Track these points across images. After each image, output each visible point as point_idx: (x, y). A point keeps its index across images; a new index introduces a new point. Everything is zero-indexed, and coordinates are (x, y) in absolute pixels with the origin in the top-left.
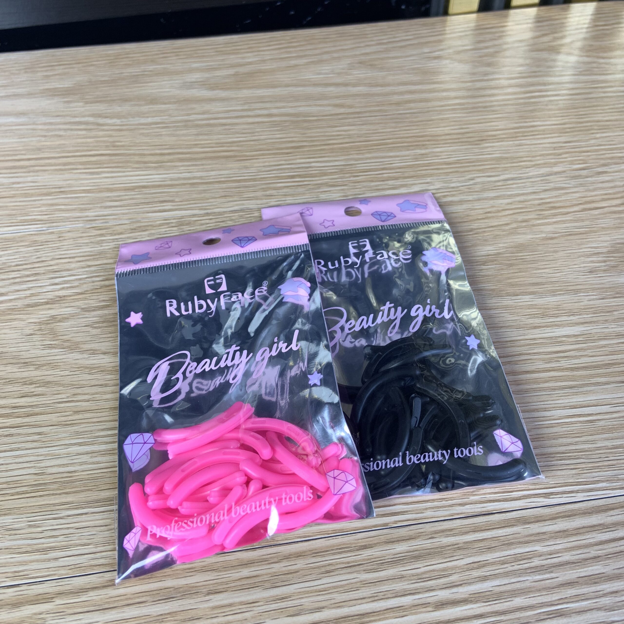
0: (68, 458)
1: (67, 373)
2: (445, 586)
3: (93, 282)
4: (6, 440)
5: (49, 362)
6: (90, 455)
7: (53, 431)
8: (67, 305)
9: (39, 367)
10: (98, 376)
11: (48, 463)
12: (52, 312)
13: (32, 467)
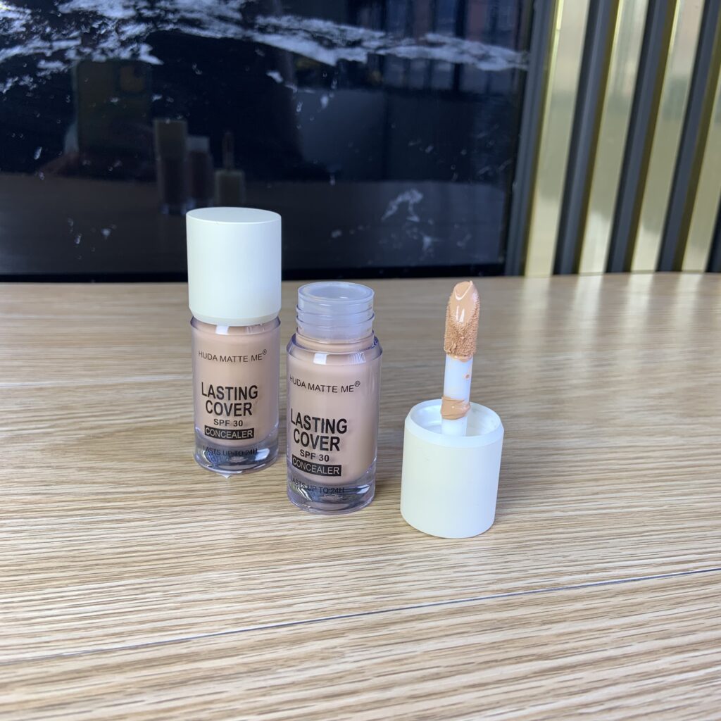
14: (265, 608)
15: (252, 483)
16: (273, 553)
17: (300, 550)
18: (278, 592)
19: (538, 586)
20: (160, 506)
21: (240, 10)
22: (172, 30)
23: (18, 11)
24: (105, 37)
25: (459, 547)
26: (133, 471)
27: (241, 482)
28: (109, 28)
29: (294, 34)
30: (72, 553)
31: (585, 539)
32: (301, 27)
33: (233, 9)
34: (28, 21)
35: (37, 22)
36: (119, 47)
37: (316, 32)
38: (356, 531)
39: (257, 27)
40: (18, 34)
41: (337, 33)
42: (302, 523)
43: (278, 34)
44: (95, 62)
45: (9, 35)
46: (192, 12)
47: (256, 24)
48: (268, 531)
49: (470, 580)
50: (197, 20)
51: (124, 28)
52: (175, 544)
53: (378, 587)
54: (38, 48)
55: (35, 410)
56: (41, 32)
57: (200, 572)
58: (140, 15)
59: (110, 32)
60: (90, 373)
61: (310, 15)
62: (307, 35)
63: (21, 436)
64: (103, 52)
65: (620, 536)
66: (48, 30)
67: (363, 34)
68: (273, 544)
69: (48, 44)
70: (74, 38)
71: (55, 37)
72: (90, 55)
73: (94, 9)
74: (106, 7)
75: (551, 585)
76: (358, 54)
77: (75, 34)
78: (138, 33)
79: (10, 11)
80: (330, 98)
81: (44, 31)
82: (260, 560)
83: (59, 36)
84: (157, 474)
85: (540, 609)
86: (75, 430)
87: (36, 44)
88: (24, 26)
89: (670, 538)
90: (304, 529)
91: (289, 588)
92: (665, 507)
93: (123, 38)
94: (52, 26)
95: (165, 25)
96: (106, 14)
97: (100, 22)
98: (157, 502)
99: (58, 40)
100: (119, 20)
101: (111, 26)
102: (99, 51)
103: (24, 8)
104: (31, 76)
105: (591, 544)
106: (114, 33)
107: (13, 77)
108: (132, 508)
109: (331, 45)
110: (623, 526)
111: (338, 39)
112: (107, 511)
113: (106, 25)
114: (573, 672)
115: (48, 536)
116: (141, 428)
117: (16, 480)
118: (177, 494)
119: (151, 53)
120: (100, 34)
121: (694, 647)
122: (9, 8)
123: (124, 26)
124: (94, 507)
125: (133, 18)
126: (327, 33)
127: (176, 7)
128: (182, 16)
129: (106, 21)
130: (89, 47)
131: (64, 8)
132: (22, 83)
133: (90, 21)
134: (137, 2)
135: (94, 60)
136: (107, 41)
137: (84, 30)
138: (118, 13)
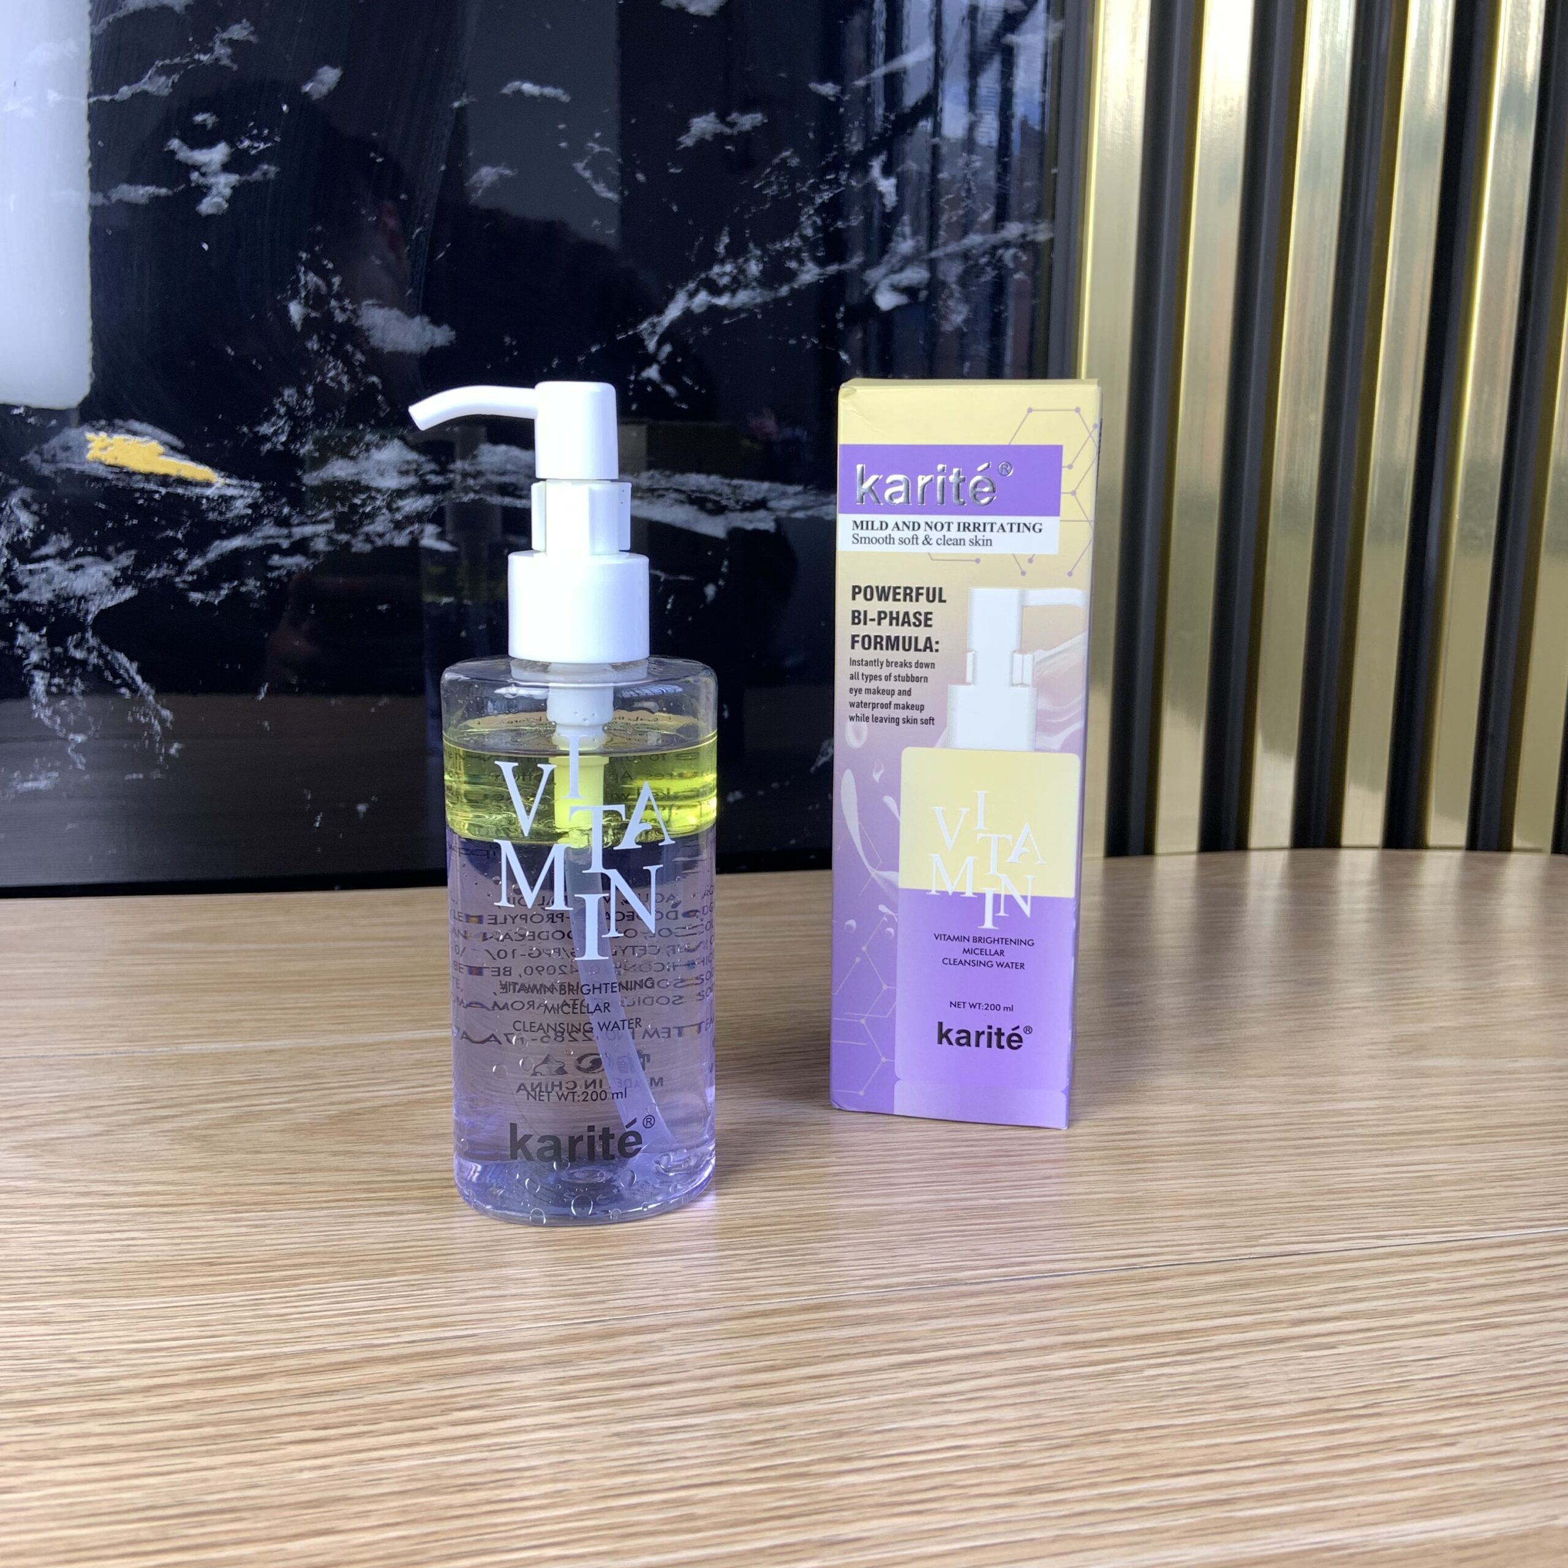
22: (473, 500)
23: (242, 486)
24: (371, 517)
26: (406, 1155)
28: (378, 503)
29: (662, 496)
30: (331, 1249)
31: (1010, 1230)
32: (668, 485)
34: (255, 499)
35: (269, 500)
36: (391, 531)
37: (693, 491)
40: (243, 517)
41: (727, 490)
44: (355, 553)
45: (228, 520)
46: (503, 474)
50: (512, 484)
51: (400, 503)
54: (271, 537)
55: (266, 1080)
56: (275, 516)
58: (425, 482)
59: (379, 508)
60: (341, 1027)
61: (684, 469)
62: (682, 497)
63: (251, 1113)
64: (368, 539)
66: (286, 510)
67: (769, 490)
69: (285, 531)
70: (325, 521)
71: (295, 520)
72: (348, 544)
73: (356, 478)
74: (373, 474)
75: (949, 1280)
76: (760, 520)
77: (326, 514)
78: (420, 509)
79: (229, 485)
80: (718, 587)
81: (281, 512)
83: (302, 518)
85: (920, 1305)
86: (324, 1105)
87: (269, 530)
88: (250, 506)
89: (1125, 1229)
93: (399, 516)
94: (292, 504)
95: (461, 495)
96: (374, 484)
97: (364, 496)
98: (438, 1192)
99: (299, 525)
100: (393, 491)
101: (380, 500)
102: (361, 538)
103: (251, 480)
104: (257, 578)
106: (384, 511)
107: (229, 580)
108: (405, 1199)
109: (718, 510)
111: (729, 499)
112: (373, 1202)
113: (374, 499)
114: (938, 1366)
115: (297, 1230)
116: (417, 1102)
117: (252, 1167)
119: (439, 536)
120: (363, 512)
121: (1103, 1343)
122: (228, 481)
123: (399, 501)
124: (358, 1198)
125: (412, 488)
126: (713, 492)
127: (479, 468)
128: (488, 481)
129: (373, 494)
130: (347, 532)
131: (312, 479)
132: (243, 589)
133: (350, 495)
134: (419, 465)
135: (353, 550)
136: (373, 522)
137: (340, 508)
138: (392, 482)
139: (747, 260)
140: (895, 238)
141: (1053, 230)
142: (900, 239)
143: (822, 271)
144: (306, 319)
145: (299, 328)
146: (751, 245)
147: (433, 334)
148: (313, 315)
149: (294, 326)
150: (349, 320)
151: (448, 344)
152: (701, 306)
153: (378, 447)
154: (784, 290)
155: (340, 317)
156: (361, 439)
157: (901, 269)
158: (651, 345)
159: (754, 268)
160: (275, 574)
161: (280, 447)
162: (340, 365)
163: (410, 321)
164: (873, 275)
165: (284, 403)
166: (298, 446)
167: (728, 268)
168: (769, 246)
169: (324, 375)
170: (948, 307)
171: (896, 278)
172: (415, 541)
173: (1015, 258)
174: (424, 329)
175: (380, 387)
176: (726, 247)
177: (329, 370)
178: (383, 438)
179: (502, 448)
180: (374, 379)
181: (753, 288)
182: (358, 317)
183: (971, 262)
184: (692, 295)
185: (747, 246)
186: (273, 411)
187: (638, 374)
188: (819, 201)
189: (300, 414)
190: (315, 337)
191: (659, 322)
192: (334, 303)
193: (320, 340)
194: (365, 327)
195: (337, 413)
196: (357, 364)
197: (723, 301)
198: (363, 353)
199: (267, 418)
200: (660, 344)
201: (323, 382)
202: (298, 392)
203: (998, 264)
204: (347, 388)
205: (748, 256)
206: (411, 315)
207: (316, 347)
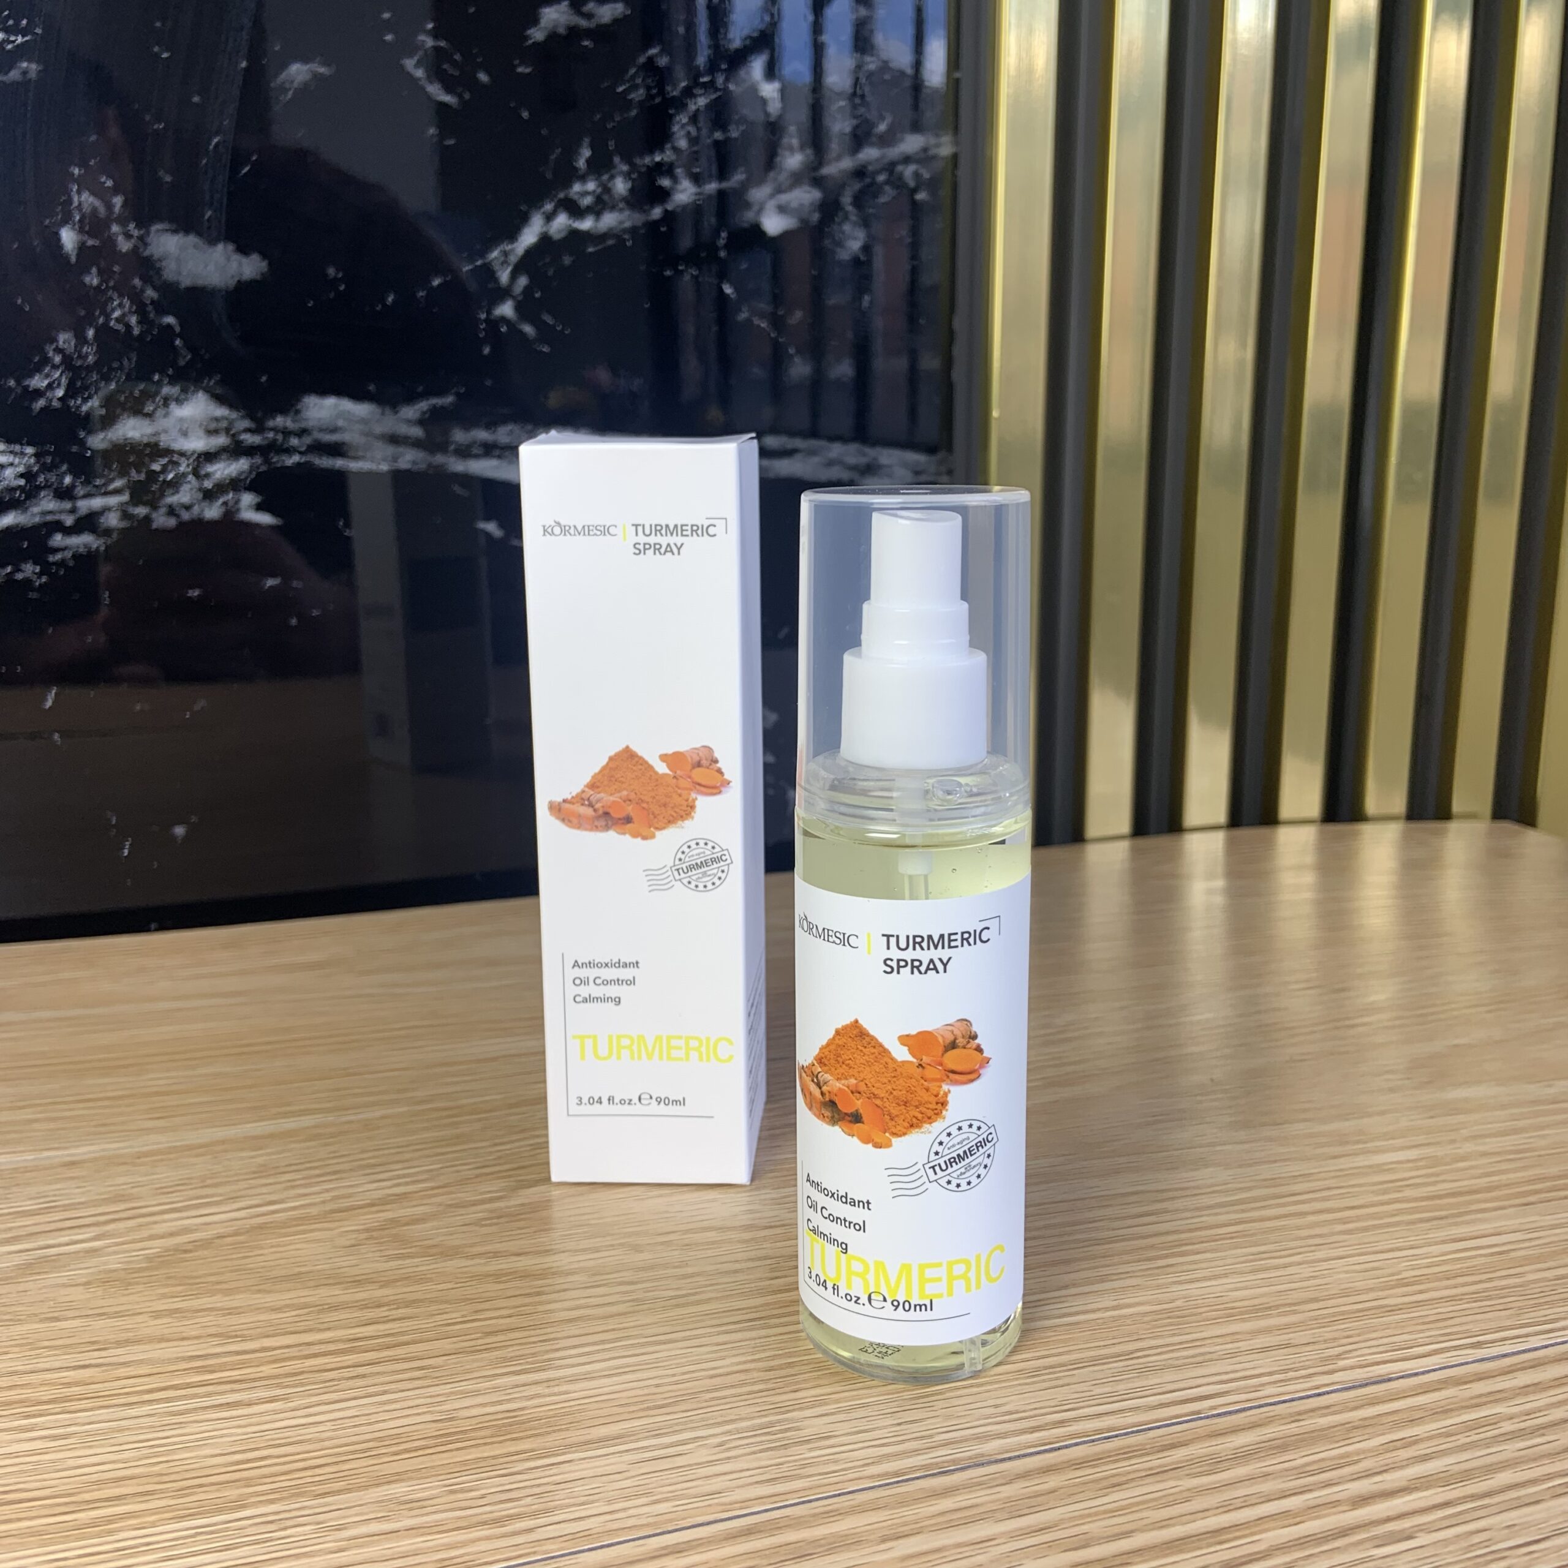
0: (498, 1393)
1: (450, 1286)
2: (1355, 1476)
3: (458, 1171)
4: (351, 1383)
5: (407, 1275)
6: (546, 1384)
7: (449, 1362)
8: (414, 1203)
9: (386, 1284)
10: (518, 1283)
11: (457, 1405)
12: (389, 1215)
13: (424, 1413)
14: (488, 1538)
15: (463, 1316)
16: (501, 1442)
17: (548, 1433)
18: (511, 1509)
19: (947, 1462)
20: (302, 1373)
21: (421, 422)
22: (299, 464)
23: (11, 452)
24: (175, 485)
25: (820, 1405)
26: (251, 1311)
27: (445, 1316)
28: (182, 469)
31: (1035, 1372)
33: (409, 422)
34: (29, 467)
35: (45, 468)
36: (199, 502)
38: (646, 1391)
39: (452, 447)
40: (11, 490)
42: (552, 1383)
43: (494, 457)
44: (156, 530)
46: (332, 431)
47: (452, 442)
48: (493, 1404)
49: (836, 1462)
51: (210, 468)
52: (332, 1439)
53: (679, 1486)
54: (50, 512)
55: (64, 1208)
56: (55, 487)
57: (378, 1485)
58: (239, 442)
59: (184, 475)
64: (171, 511)
65: (1095, 1361)
66: (68, 480)
68: (504, 1425)
69: (68, 505)
70: (117, 492)
71: (80, 491)
72: (147, 519)
73: (153, 440)
75: (970, 1458)
77: (118, 484)
78: (234, 475)
81: (61, 482)
82: (479, 1455)
83: (89, 488)
84: (294, 1313)
87: (47, 505)
88: (22, 476)
89: (1177, 1358)
90: (555, 1394)
91: (529, 1500)
92: (1179, 1303)
93: (208, 484)
94: (75, 473)
95: (284, 458)
96: (176, 446)
97: (164, 461)
99: (86, 496)
100: (200, 455)
101: (184, 465)
102: (163, 510)
103: (22, 444)
104: (35, 563)
105: (1044, 1381)
106: (190, 477)
107: (2, 566)
110: (1102, 1343)
112: (210, 1388)
113: (177, 464)
115: (112, 1441)
117: (47, 1343)
118: (332, 1347)
119: (259, 507)
120: (164, 481)
123: (208, 465)
124: (188, 1384)
125: (223, 449)
127: (303, 425)
128: (315, 440)
129: (176, 458)
130: (145, 504)
131: (98, 441)
132: (19, 576)
133: (147, 459)
134: (231, 423)
135: (154, 526)
136: (177, 492)
137: (135, 475)
138: (197, 443)
139: (612, 177)
140: (779, 151)
141: (956, 143)
142: (787, 153)
143: (698, 190)
144: (82, 248)
145: (73, 259)
146: (617, 159)
147: (240, 264)
148: (90, 243)
149: (67, 257)
150: (135, 249)
151: (258, 277)
152: (559, 231)
153: (179, 401)
154: (657, 213)
155: (124, 246)
156: (157, 393)
157: (791, 188)
158: (504, 277)
159: (621, 186)
160: (58, 557)
161: (56, 404)
162: (126, 302)
163: (211, 250)
164: (758, 194)
165: (58, 350)
166: (79, 402)
167: (591, 186)
168: (638, 161)
169: (108, 317)
170: (843, 233)
171: (784, 198)
172: (230, 514)
173: (917, 175)
174: (228, 259)
175: (178, 329)
176: (588, 161)
177: (113, 310)
178: (184, 390)
179: (331, 401)
180: (170, 320)
181: (621, 210)
182: (146, 245)
183: (868, 180)
184: (549, 218)
185: (611, 161)
186: (46, 360)
187: (489, 313)
188: (692, 107)
189: (79, 363)
190: (94, 270)
191: (513, 250)
192: (115, 228)
193: (100, 273)
194: (156, 257)
195: (126, 362)
196: (148, 302)
197: (586, 224)
198: (155, 288)
199: (38, 369)
200: (514, 276)
201: (106, 325)
202: (76, 336)
203: (896, 181)
204: (136, 331)
205: (613, 172)
206: (212, 242)
207: (95, 282)
